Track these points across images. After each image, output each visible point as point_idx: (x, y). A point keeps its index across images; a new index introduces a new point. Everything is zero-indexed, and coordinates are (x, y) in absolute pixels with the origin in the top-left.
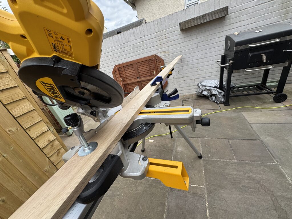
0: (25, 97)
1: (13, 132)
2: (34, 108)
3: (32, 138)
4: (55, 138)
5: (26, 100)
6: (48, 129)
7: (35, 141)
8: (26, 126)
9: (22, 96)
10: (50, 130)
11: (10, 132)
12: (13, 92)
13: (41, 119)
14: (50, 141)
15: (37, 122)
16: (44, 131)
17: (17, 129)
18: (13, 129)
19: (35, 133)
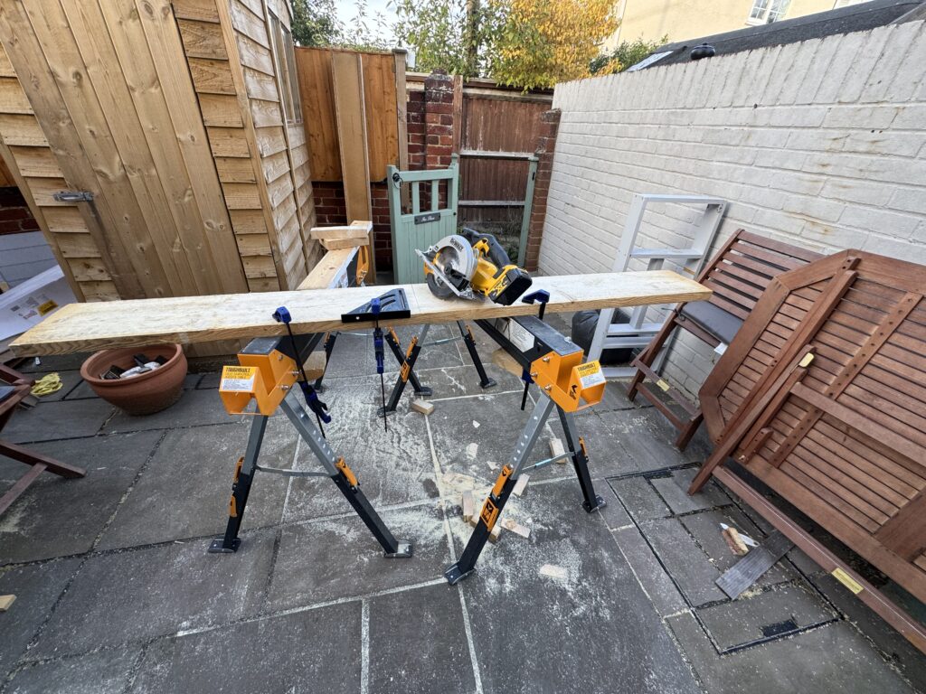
0: (255, 183)
1: (213, 228)
2: (261, 208)
3: (239, 253)
5: (254, 188)
6: (269, 254)
7: (243, 259)
8: (238, 229)
9: (250, 179)
10: (273, 256)
11: (209, 226)
12: (240, 166)
13: (265, 232)
15: (257, 232)
16: (262, 254)
17: (221, 227)
18: (215, 224)
19: (248, 248)
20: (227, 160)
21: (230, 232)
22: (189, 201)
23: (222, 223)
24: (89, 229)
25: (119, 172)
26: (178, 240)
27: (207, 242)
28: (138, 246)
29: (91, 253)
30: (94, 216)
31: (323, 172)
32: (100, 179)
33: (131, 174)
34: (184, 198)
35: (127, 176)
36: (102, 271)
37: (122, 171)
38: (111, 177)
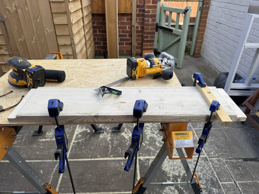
0: (65, 12)
1: (48, 32)
2: (68, 24)
3: (58, 44)
4: (72, 54)
5: (65, 15)
6: (70, 44)
7: (59, 47)
8: (58, 33)
9: (64, 11)
10: (72, 45)
11: (47, 32)
12: (60, 5)
13: (69, 34)
14: (68, 54)
15: (65, 34)
16: (67, 44)
17: (51, 32)
18: (49, 31)
19: (61, 41)
20: (55, 3)
21: (55, 34)
22: (39, 21)
23: (52, 30)
24: (3, 33)
25: (14, 9)
26: (34, 38)
27: (45, 39)
28: (20, 40)
29: (2, 43)
30: (4, 27)
31: (97, 9)
32: (7, 12)
33: (19, 10)
34: (38, 20)
35: (17, 11)
36: (6, 50)
37: (16, 8)
38: (11, 11)
